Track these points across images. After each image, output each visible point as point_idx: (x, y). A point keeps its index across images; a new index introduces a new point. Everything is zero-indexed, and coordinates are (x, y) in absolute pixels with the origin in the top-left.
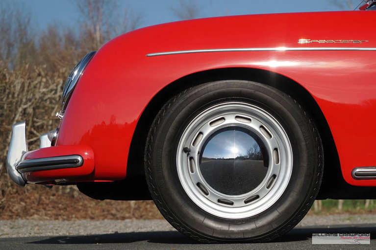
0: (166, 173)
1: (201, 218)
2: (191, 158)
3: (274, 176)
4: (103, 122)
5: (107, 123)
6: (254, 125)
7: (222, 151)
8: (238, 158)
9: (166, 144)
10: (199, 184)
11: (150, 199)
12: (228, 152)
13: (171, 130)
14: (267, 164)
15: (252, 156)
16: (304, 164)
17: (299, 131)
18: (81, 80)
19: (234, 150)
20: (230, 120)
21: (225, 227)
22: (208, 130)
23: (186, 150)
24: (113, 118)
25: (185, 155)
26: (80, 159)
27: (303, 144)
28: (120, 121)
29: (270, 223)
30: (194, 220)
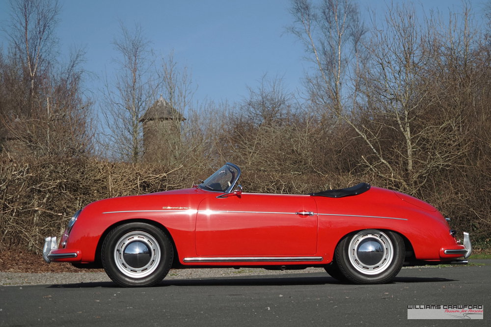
0: (110, 260)
1: (124, 277)
2: (120, 253)
3: (153, 261)
4: (85, 236)
5: (86, 236)
6: (145, 240)
7: (133, 251)
8: (139, 254)
9: (110, 248)
10: (123, 264)
11: (102, 268)
12: (135, 251)
13: (112, 242)
14: (151, 255)
15: (144, 252)
16: (165, 256)
17: (163, 243)
18: (76, 222)
19: (137, 250)
20: (136, 238)
21: (133, 281)
22: (127, 242)
23: (118, 250)
24: (89, 234)
25: (118, 252)
26: (76, 254)
27: (165, 248)
28: (91, 235)
29: (151, 280)
30: (121, 278)
